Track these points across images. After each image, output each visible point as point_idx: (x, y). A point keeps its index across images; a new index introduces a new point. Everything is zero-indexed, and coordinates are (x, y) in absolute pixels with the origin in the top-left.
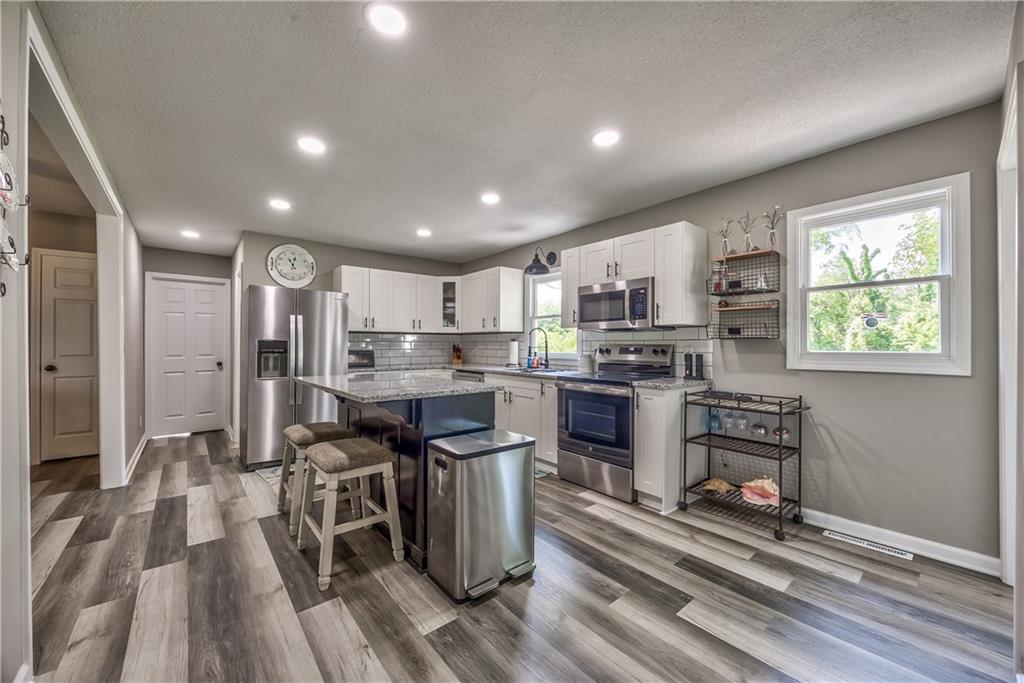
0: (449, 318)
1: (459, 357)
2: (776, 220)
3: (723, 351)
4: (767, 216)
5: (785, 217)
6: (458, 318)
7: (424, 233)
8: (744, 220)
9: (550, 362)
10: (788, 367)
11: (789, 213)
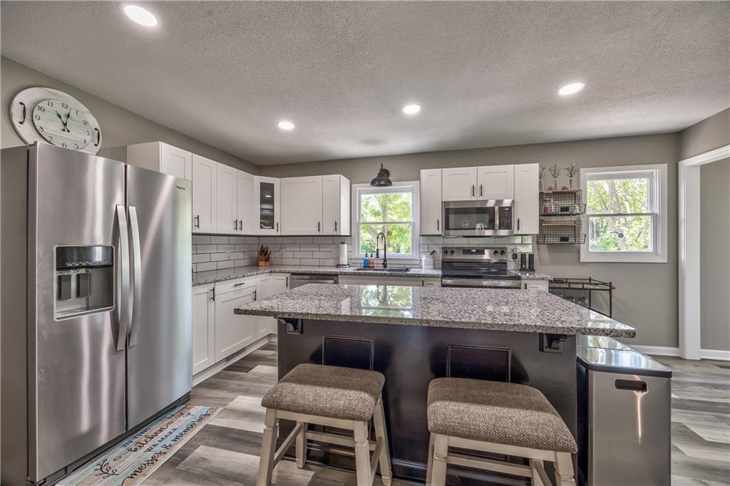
0: (267, 220)
1: (267, 260)
2: (572, 172)
3: (539, 252)
4: (568, 169)
5: (578, 171)
6: (276, 220)
7: (286, 125)
8: (553, 169)
9: (388, 262)
10: (581, 261)
11: (581, 169)
